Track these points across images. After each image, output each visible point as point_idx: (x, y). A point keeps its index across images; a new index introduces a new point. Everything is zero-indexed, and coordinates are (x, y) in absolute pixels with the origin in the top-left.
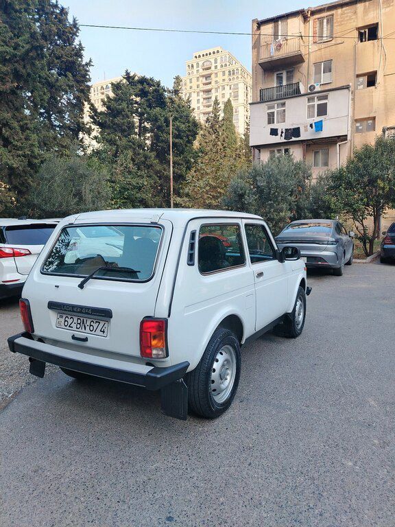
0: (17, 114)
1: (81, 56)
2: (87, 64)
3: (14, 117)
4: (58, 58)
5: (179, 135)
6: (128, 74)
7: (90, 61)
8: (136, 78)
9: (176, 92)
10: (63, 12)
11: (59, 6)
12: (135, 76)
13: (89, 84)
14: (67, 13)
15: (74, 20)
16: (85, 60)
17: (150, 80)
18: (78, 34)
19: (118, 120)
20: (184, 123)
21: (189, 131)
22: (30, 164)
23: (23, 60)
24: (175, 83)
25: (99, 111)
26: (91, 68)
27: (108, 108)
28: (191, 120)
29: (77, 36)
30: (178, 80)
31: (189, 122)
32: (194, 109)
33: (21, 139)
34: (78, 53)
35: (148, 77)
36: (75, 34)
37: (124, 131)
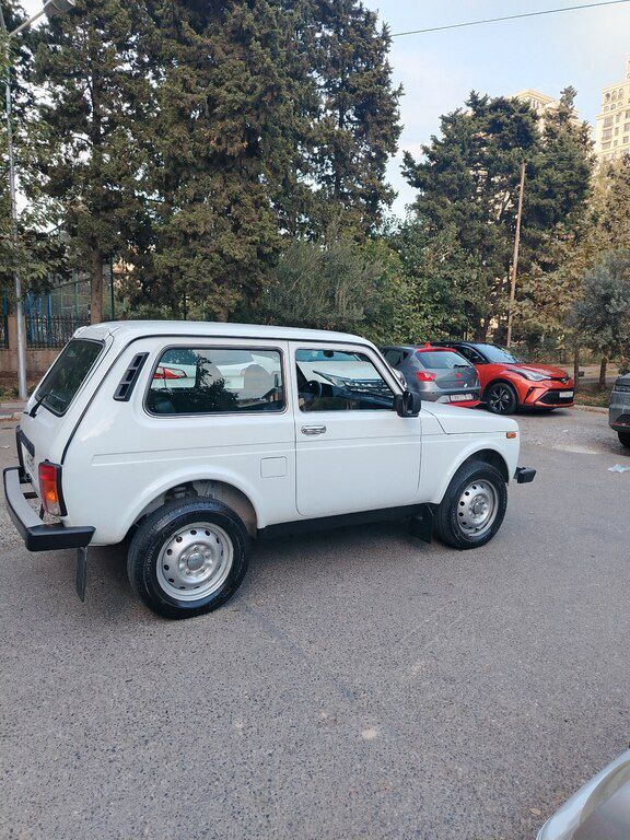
0: (252, 185)
1: (387, 83)
2: (394, 94)
3: (247, 190)
4: (353, 91)
5: (550, 191)
6: (474, 97)
7: (400, 88)
8: (489, 102)
9: (563, 116)
10: (370, 18)
11: (365, 10)
12: (485, 99)
13: (398, 123)
14: (375, 19)
15: (384, 28)
16: (394, 87)
17: (513, 102)
18: (388, 49)
19: (444, 176)
20: (562, 171)
21: (571, 183)
22: (260, 254)
23: (257, 109)
24: (562, 100)
25: (417, 164)
26: (400, 99)
27: (432, 157)
28: (577, 163)
29: (387, 52)
30: (569, 94)
31: (572, 167)
32: (592, 143)
33: (253, 220)
34: (382, 80)
35: (508, 97)
36: (384, 49)
37: (454, 192)
